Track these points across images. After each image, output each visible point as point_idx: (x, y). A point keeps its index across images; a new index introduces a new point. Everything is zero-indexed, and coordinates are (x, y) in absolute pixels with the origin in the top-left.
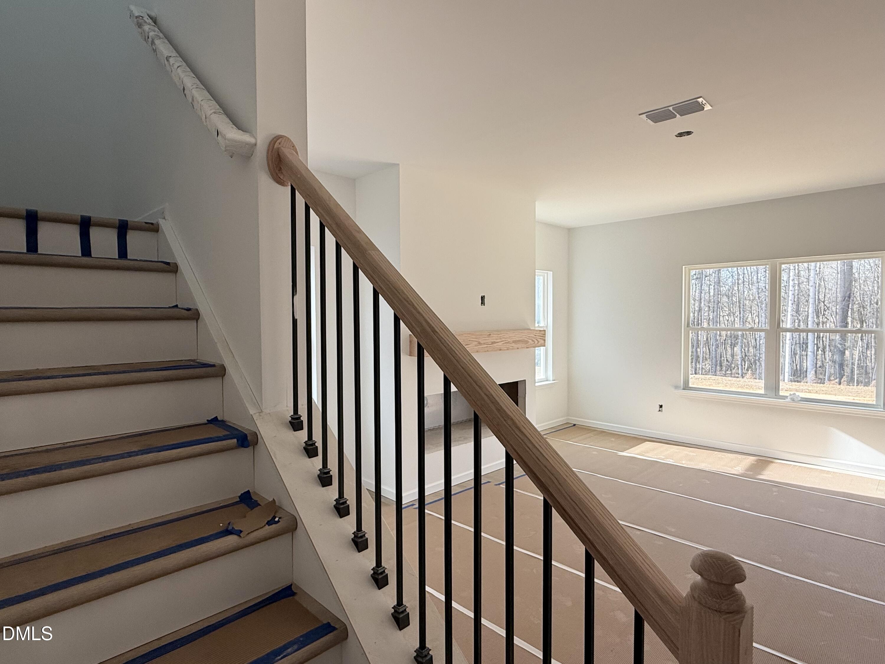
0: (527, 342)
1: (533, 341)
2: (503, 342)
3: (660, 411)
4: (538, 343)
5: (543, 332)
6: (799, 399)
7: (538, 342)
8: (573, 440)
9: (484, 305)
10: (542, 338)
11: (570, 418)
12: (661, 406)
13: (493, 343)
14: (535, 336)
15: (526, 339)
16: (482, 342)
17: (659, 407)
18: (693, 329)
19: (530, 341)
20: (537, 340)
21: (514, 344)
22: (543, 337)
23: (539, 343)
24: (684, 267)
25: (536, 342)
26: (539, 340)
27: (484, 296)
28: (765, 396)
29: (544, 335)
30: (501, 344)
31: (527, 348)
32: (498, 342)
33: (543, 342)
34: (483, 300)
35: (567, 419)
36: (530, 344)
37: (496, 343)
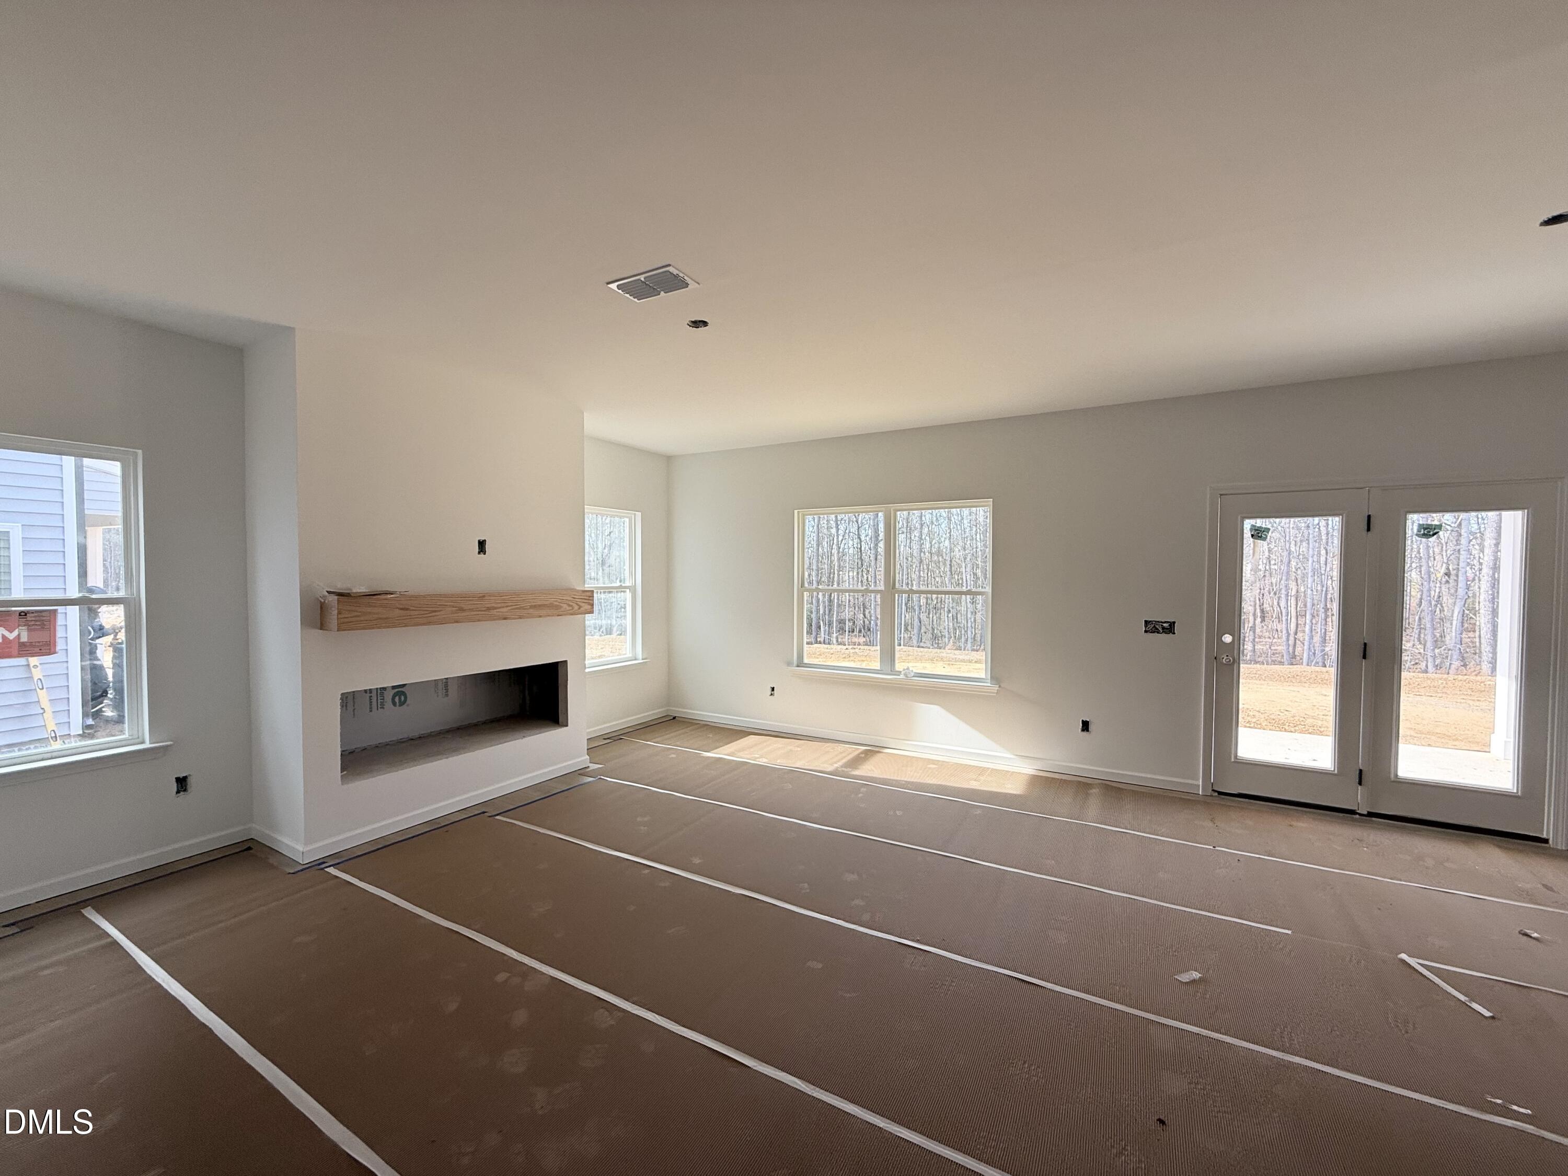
0: (558, 607)
1: (569, 605)
2: (510, 608)
3: (772, 694)
4: (579, 609)
5: (589, 594)
6: (913, 674)
7: (580, 607)
8: (654, 740)
9: (485, 554)
10: (585, 601)
11: (671, 708)
12: (773, 689)
13: (489, 609)
14: (574, 598)
15: (556, 603)
16: (466, 607)
17: (770, 690)
18: (807, 590)
19: (565, 606)
20: (577, 604)
21: (531, 610)
22: (588, 600)
23: (582, 609)
24: (796, 512)
25: (576, 607)
26: (583, 604)
27: (485, 540)
28: (880, 672)
29: (590, 597)
30: (505, 610)
31: (558, 616)
32: (500, 608)
33: (590, 607)
34: (482, 545)
35: (668, 710)
36: (562, 610)
37: (496, 608)
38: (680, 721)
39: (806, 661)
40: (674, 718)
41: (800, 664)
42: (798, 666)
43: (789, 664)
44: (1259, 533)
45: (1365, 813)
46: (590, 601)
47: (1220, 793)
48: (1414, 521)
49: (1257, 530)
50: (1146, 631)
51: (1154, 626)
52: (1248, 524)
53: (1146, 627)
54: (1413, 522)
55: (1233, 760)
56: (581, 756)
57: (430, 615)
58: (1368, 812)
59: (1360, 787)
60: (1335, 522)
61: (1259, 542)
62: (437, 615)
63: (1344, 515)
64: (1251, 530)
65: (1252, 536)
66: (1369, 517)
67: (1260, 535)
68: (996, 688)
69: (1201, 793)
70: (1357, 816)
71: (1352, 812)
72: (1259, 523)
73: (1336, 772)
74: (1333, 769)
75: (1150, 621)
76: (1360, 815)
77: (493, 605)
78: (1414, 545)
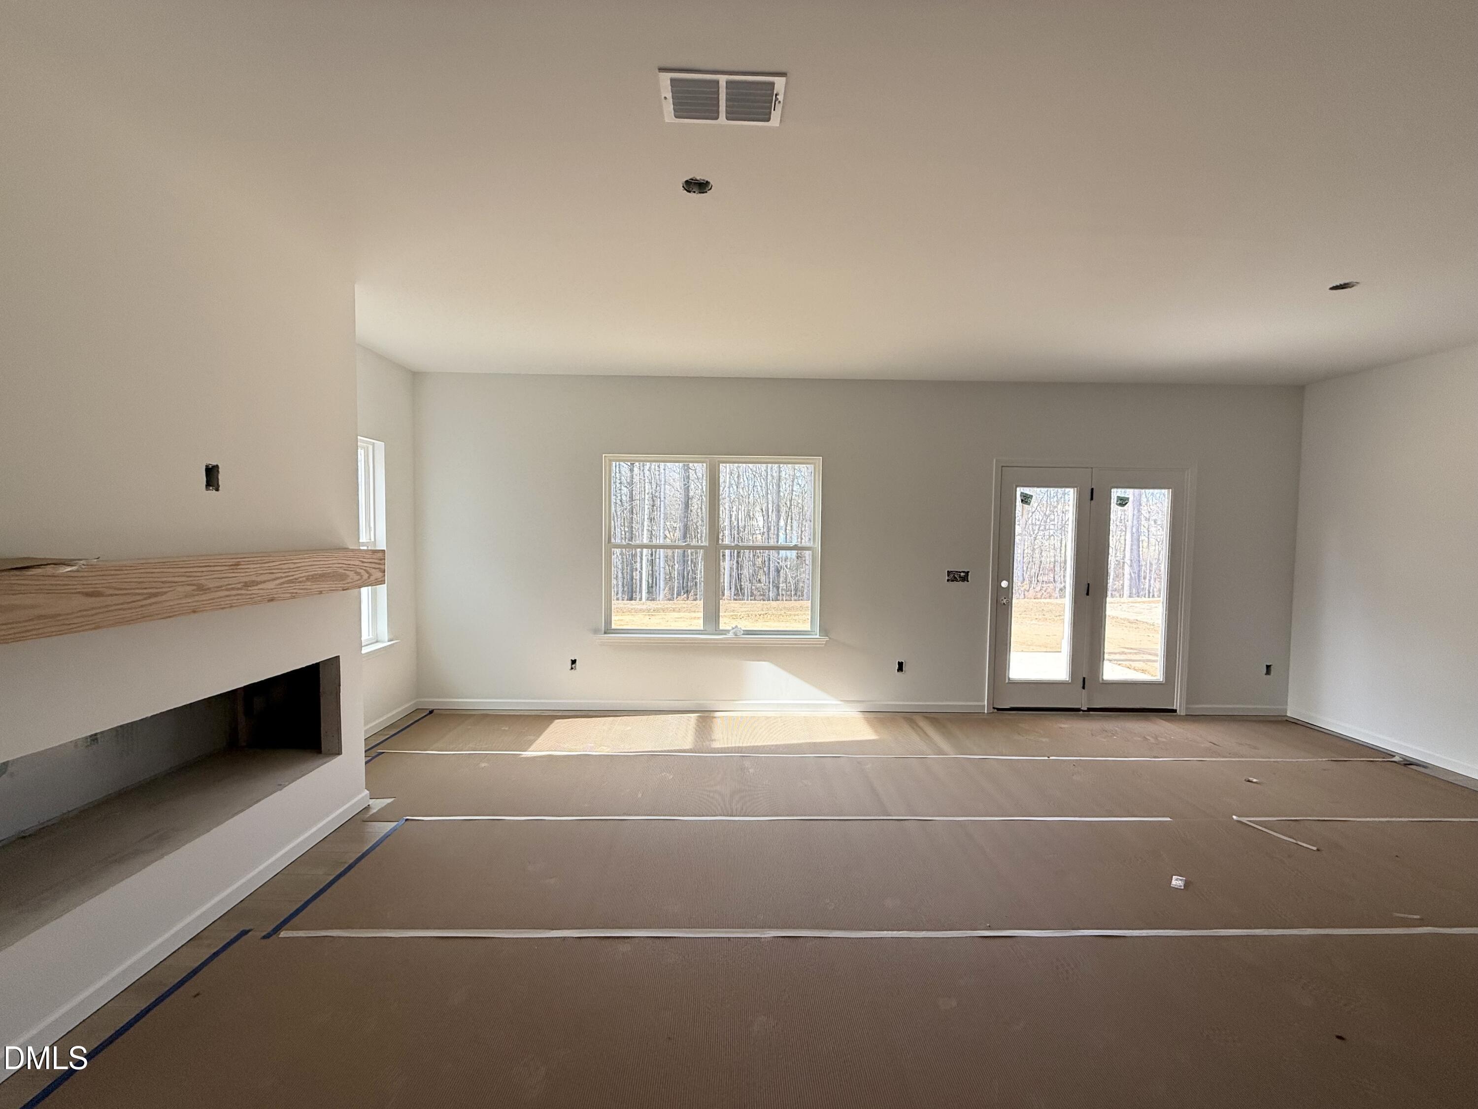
0: (343, 577)
1: (358, 574)
2: (278, 582)
3: (572, 668)
4: (369, 578)
5: (380, 555)
6: (742, 632)
7: (370, 575)
9: (217, 490)
10: (377, 566)
11: (424, 700)
12: (574, 662)
13: (247, 585)
14: (363, 562)
15: (341, 571)
16: (209, 584)
17: (570, 662)
18: (615, 546)
19: (351, 574)
20: (366, 571)
21: (309, 583)
22: (379, 564)
23: (372, 578)
24: (603, 457)
25: (366, 576)
26: (372, 571)
27: (217, 466)
28: (704, 632)
29: (381, 560)
30: (271, 585)
31: (344, 590)
32: (264, 582)
33: (381, 574)
34: (212, 475)
35: (415, 704)
36: (349, 580)
37: (258, 583)
38: (441, 715)
39: (613, 627)
40: (431, 712)
41: (608, 630)
42: (605, 633)
43: (596, 631)
44: (1025, 499)
45: (1086, 709)
46: (381, 566)
47: (999, 709)
48: (1116, 493)
49: (1025, 497)
50: (948, 580)
51: (954, 576)
52: (1019, 490)
53: (948, 576)
54: (1114, 492)
55: (1007, 681)
56: (359, 793)
57: (148, 601)
58: (1088, 708)
59: (1083, 690)
60: (1071, 494)
61: (1026, 506)
62: (160, 602)
63: (1078, 488)
64: (1021, 495)
65: (1022, 501)
66: (1092, 489)
67: (1026, 500)
68: (827, 639)
69: (986, 712)
70: (1081, 712)
71: (1078, 710)
72: (1027, 491)
73: (1070, 681)
74: (1068, 680)
75: (951, 571)
76: (1084, 711)
77: (254, 578)
78: (1116, 511)
